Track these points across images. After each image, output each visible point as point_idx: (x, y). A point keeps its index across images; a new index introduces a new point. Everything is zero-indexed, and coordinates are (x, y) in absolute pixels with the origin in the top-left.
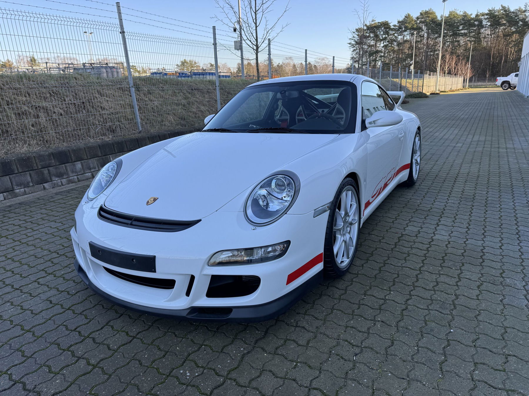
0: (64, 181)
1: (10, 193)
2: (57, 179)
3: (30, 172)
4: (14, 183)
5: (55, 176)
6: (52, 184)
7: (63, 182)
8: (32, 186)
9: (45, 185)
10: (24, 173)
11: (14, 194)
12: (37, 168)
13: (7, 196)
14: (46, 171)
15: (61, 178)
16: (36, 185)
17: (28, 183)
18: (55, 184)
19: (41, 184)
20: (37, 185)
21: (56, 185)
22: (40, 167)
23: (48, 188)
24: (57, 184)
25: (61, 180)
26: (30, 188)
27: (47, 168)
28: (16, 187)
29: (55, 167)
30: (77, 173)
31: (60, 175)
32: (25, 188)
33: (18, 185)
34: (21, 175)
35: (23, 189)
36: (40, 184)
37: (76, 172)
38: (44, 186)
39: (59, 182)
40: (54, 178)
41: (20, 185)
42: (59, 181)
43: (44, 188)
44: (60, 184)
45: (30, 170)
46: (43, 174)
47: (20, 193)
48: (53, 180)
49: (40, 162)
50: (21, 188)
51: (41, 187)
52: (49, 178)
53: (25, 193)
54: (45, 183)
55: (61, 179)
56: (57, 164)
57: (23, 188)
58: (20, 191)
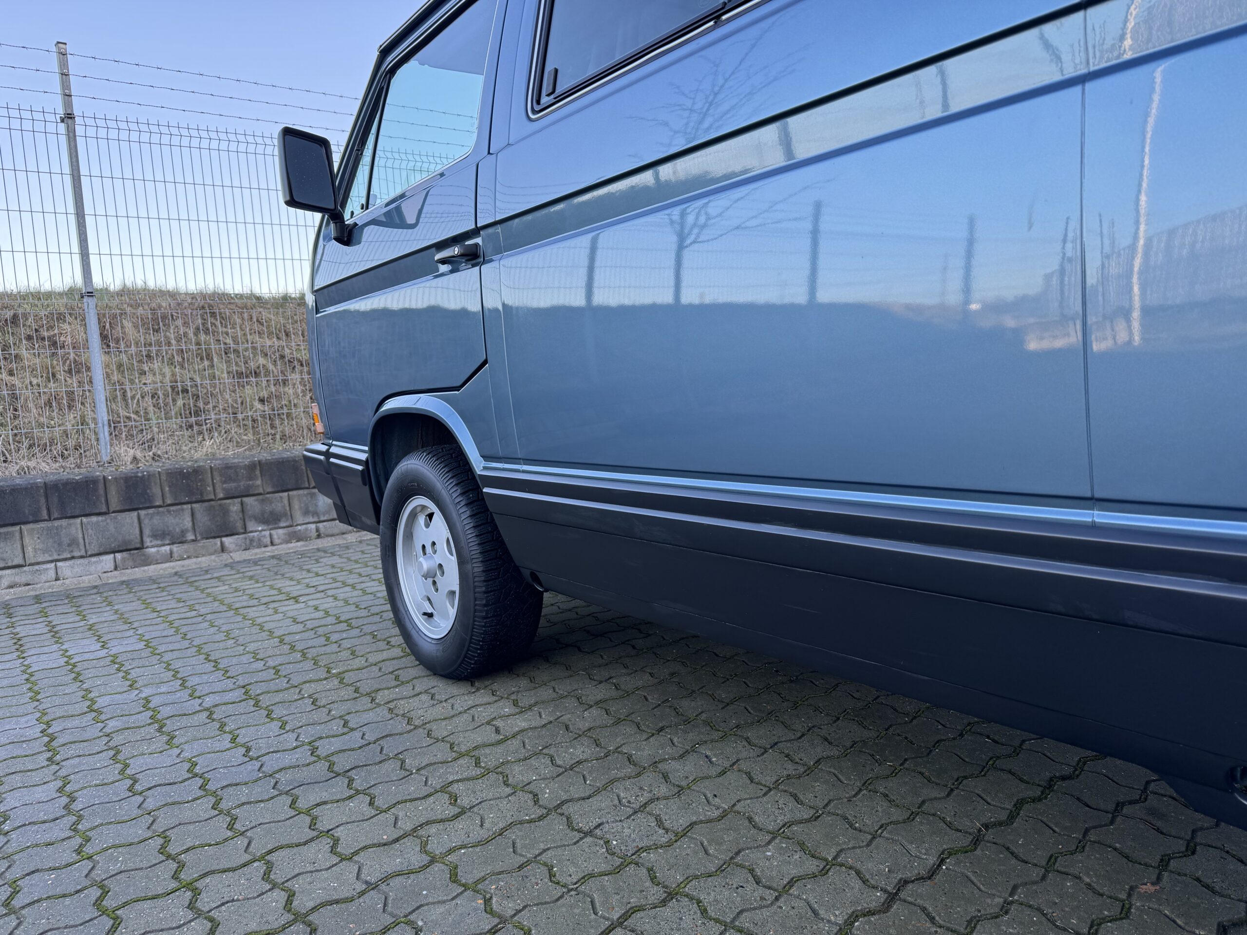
0: (279, 534)
1: (133, 554)
2: (260, 529)
3: (194, 505)
4: (147, 532)
5: (256, 520)
6: (246, 539)
7: (275, 537)
8: (193, 541)
9: (226, 540)
10: (179, 507)
11: (143, 558)
12: (213, 497)
13: (123, 559)
14: (234, 506)
15: (271, 527)
16: (203, 538)
17: (183, 532)
18: (252, 540)
19: (218, 537)
20: (207, 538)
21: (255, 544)
22: (221, 495)
23: (231, 550)
24: (259, 540)
25: (272, 532)
26: (185, 546)
27: (239, 500)
28: (151, 541)
29: (261, 497)
30: (318, 516)
31: (271, 519)
32: (173, 543)
33: (155, 536)
34: (169, 512)
35: (167, 548)
36: (215, 537)
37: (315, 513)
38: (222, 543)
39: (264, 536)
40: (251, 525)
41: (161, 535)
42: (267, 533)
43: (223, 549)
44: (268, 540)
45: (194, 499)
46: (225, 512)
47: (158, 556)
48: (251, 530)
49: (225, 482)
50: (164, 545)
51: (216, 544)
52: (239, 525)
53: (170, 557)
54: (227, 536)
55: (271, 529)
56: (270, 489)
57: (169, 544)
58: (158, 551)
